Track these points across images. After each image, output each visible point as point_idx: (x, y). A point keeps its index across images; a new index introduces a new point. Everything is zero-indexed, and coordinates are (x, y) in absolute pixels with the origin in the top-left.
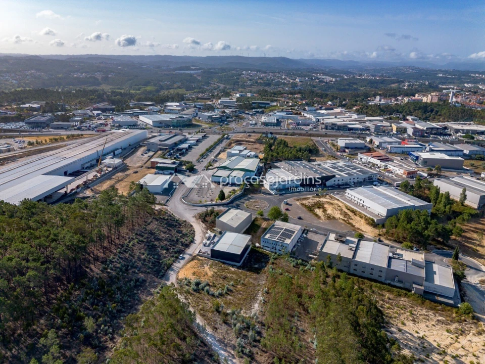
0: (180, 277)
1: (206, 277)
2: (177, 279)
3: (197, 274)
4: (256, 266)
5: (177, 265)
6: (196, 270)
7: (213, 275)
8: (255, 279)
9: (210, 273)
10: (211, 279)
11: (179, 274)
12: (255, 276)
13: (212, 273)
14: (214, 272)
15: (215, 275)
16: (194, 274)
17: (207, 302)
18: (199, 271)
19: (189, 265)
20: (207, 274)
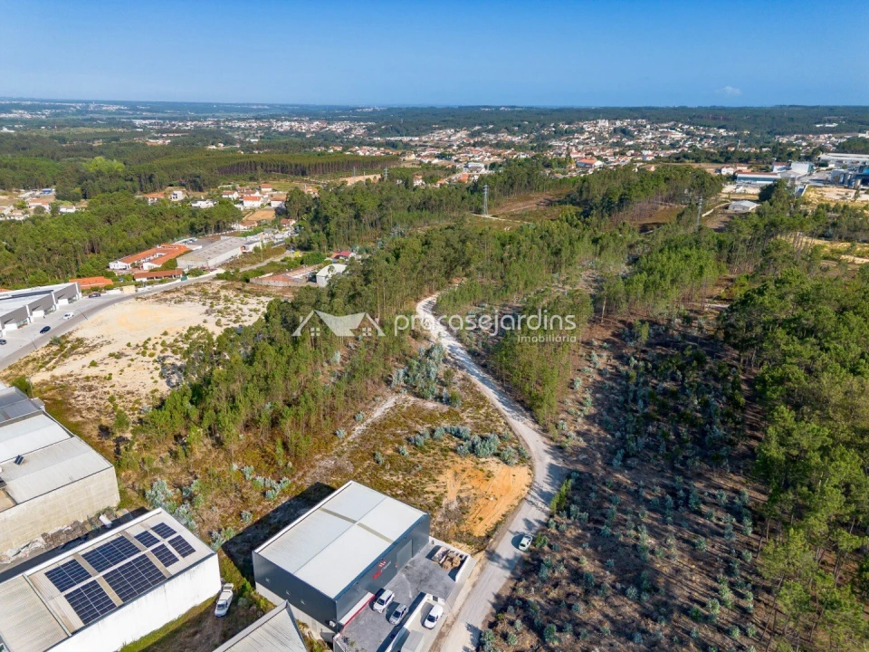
0: (525, 470)
1: (460, 469)
2: (531, 468)
3: (480, 473)
5: (535, 513)
6: (484, 487)
7: (440, 472)
8: (338, 471)
9: (447, 477)
10: (450, 464)
11: (527, 480)
12: (334, 480)
13: (441, 478)
14: (435, 481)
15: (434, 472)
16: (489, 475)
17: (468, 420)
18: (475, 483)
19: (502, 508)
20: (456, 474)
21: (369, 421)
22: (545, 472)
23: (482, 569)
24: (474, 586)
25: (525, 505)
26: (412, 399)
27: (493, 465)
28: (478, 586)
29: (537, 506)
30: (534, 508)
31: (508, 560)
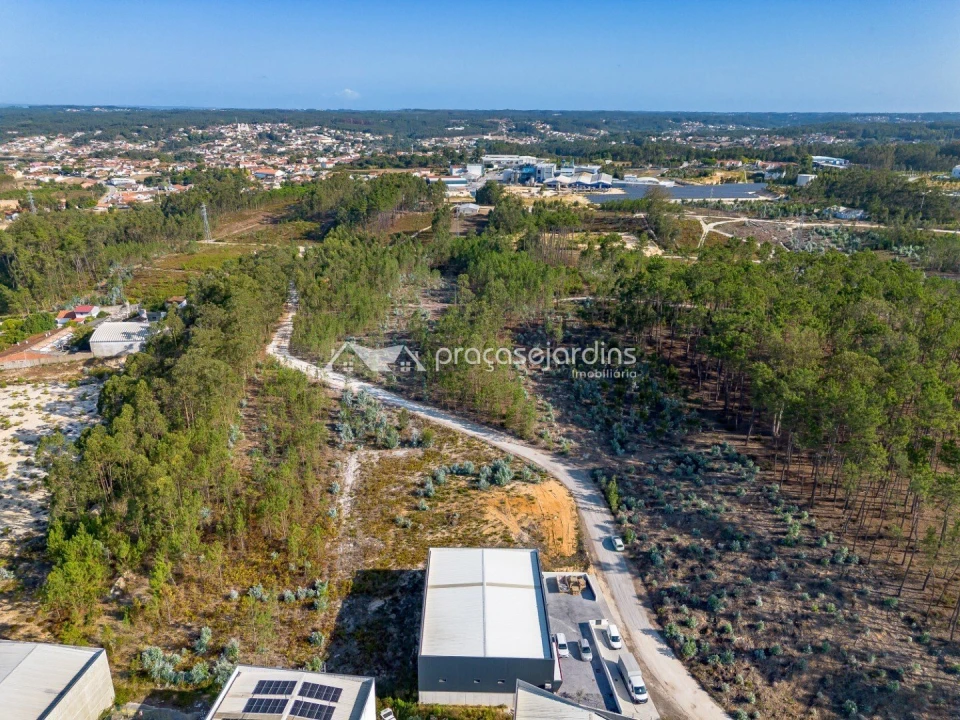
0: (553, 483)
1: (497, 502)
2: (556, 479)
3: (520, 500)
4: (376, 604)
5: (598, 516)
6: (537, 511)
7: (482, 513)
8: (367, 551)
9: (492, 514)
10: (482, 502)
11: (564, 491)
12: (373, 562)
13: (489, 518)
14: (486, 522)
15: (474, 514)
16: (530, 499)
17: (454, 456)
18: (524, 510)
20: (499, 509)
21: (347, 489)
22: (570, 478)
23: (605, 581)
24: (613, 597)
25: (584, 514)
26: (375, 453)
27: (523, 489)
28: (616, 597)
29: (593, 510)
30: (593, 513)
31: (617, 565)
